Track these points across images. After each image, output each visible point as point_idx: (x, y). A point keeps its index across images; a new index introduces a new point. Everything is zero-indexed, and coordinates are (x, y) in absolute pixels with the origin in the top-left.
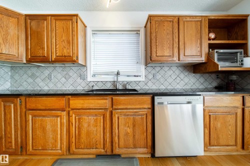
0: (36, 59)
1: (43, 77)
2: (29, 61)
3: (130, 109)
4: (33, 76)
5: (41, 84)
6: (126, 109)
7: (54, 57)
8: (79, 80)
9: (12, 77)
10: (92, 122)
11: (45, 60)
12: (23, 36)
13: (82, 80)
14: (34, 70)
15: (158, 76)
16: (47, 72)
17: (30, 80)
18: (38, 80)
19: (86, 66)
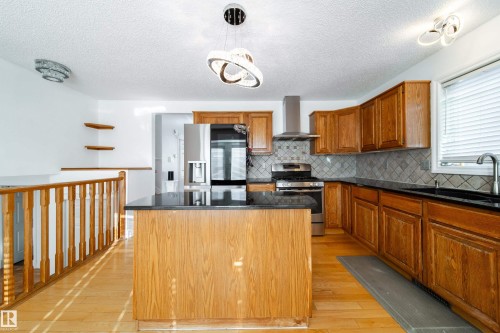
0: (368, 148)
1: (379, 165)
2: (364, 150)
3: (454, 227)
4: (371, 165)
5: (377, 173)
6: (451, 226)
7: (381, 143)
8: (419, 171)
9: (357, 166)
10: (401, 227)
11: (373, 147)
12: (358, 127)
13: (423, 171)
14: (371, 158)
16: (382, 159)
17: (369, 169)
18: (375, 169)
19: (429, 147)
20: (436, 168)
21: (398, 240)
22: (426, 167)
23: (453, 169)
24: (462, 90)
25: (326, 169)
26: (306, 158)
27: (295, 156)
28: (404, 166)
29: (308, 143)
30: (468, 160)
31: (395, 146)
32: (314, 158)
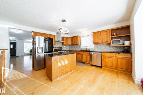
0: (73, 45)
4: (72, 47)
5: (73, 49)
8: (79, 48)
11: (74, 45)
15: (99, 47)
19: (80, 45)
20: (81, 48)
21: (79, 58)
22: (80, 47)
23: (83, 48)
24: (84, 38)
25: (64, 48)
26: (61, 46)
27: (59, 46)
28: (77, 47)
29: (61, 43)
30: (85, 47)
31: (77, 44)
32: (62, 46)
